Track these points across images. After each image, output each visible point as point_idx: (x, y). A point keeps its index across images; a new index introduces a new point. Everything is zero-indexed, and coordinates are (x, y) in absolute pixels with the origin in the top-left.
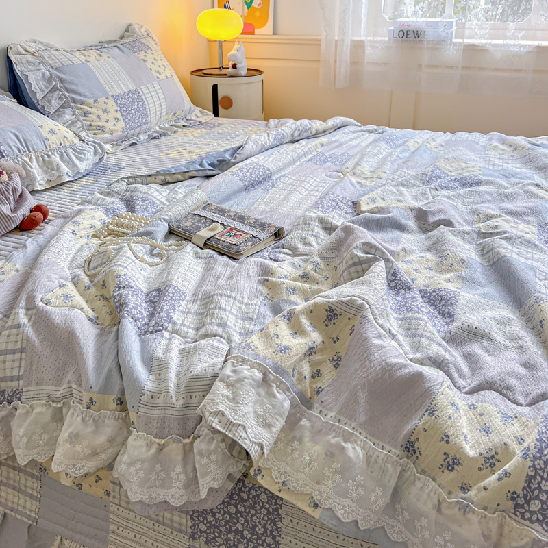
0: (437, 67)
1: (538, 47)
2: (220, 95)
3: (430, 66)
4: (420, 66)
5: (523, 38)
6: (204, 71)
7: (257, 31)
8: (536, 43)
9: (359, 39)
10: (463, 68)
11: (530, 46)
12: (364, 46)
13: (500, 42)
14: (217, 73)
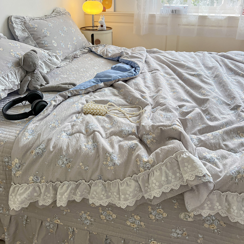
0: (187, 25)
7: (107, 10)
14: (92, 29)
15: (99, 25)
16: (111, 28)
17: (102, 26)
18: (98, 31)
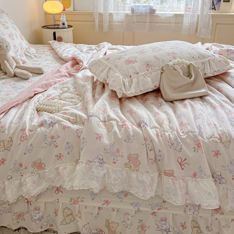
0: (140, 22)
1: (176, 14)
2: (57, 36)
3: (137, 22)
4: (134, 22)
5: (171, 11)
6: (47, 27)
7: (66, 10)
8: (175, 13)
9: (110, 12)
10: (150, 22)
11: (173, 14)
12: (113, 15)
13: (163, 12)
14: (53, 27)
15: (61, 23)
16: (71, 26)
17: (64, 24)
18: (60, 29)
